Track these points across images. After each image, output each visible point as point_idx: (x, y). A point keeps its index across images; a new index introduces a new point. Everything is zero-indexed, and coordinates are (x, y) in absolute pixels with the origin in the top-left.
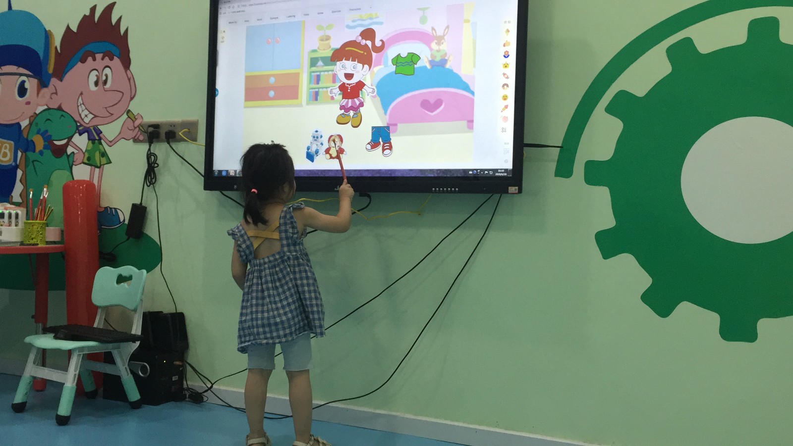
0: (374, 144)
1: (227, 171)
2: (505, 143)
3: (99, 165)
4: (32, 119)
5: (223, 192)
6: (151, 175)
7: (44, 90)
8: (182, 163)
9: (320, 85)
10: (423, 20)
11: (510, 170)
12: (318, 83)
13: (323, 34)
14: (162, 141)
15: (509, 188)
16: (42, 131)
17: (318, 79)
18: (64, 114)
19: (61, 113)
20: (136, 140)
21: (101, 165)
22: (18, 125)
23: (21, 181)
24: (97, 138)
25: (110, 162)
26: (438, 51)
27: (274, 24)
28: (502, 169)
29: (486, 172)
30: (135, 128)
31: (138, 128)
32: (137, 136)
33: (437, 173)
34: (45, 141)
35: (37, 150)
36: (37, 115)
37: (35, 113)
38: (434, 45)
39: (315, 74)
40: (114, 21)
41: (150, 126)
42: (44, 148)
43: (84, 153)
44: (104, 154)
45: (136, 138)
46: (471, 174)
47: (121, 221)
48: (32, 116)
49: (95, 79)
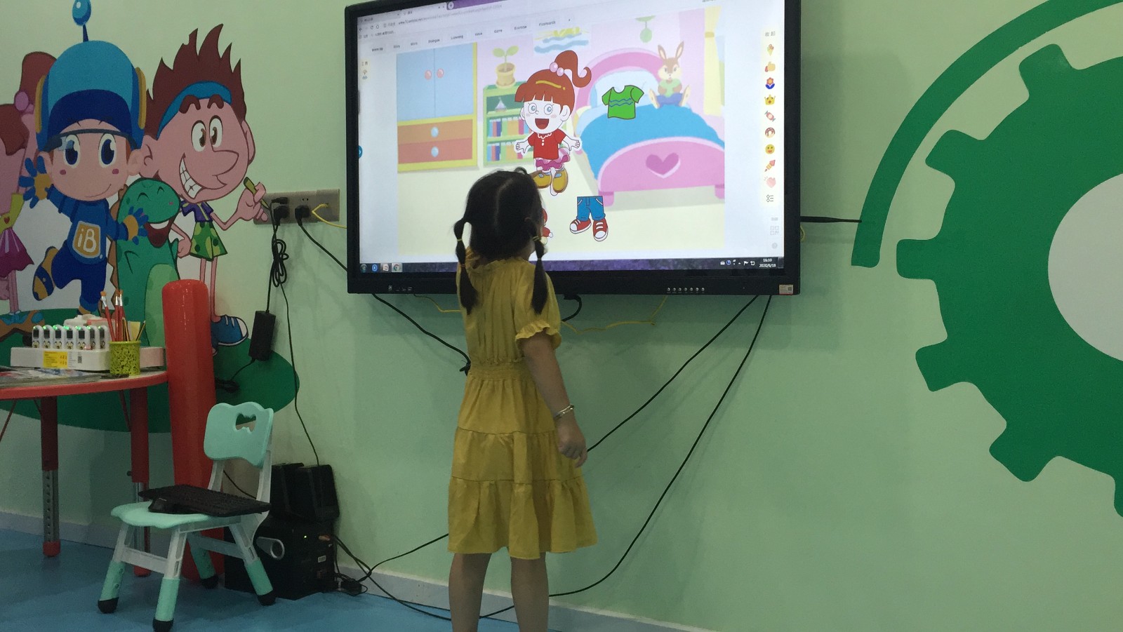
0: (581, 223)
1: (379, 265)
2: (773, 219)
3: (211, 257)
4: (122, 194)
5: (377, 295)
6: (279, 270)
7: (135, 153)
8: (320, 252)
9: (502, 138)
10: (646, 35)
11: (781, 259)
12: (499, 135)
13: (503, 62)
14: (290, 222)
15: (780, 286)
16: (135, 210)
17: (498, 129)
18: (162, 185)
19: (159, 184)
20: (257, 220)
21: (213, 257)
22: (105, 202)
23: (111, 280)
24: (207, 219)
25: (226, 253)
26: (669, 81)
27: (434, 49)
28: (770, 258)
29: (745, 262)
30: (256, 203)
31: (259, 204)
32: (259, 215)
33: (674, 265)
34: (140, 224)
35: (131, 237)
36: (128, 188)
37: (125, 185)
38: (662, 73)
39: (495, 121)
40: (221, 51)
41: (274, 201)
42: (138, 235)
43: (191, 241)
44: (217, 241)
45: (257, 218)
46: (723, 265)
47: (244, 335)
48: (122, 190)
49: (201, 135)
